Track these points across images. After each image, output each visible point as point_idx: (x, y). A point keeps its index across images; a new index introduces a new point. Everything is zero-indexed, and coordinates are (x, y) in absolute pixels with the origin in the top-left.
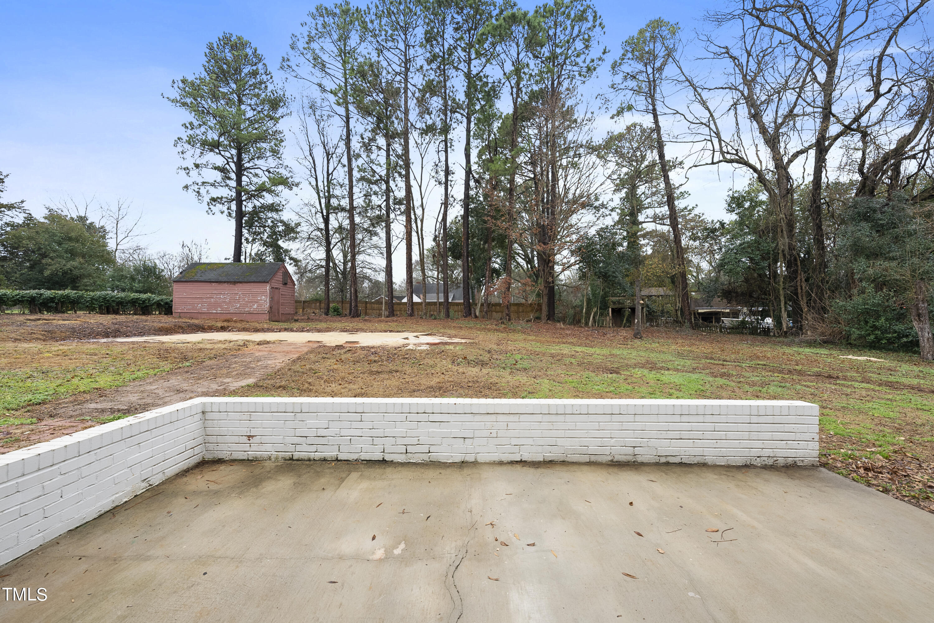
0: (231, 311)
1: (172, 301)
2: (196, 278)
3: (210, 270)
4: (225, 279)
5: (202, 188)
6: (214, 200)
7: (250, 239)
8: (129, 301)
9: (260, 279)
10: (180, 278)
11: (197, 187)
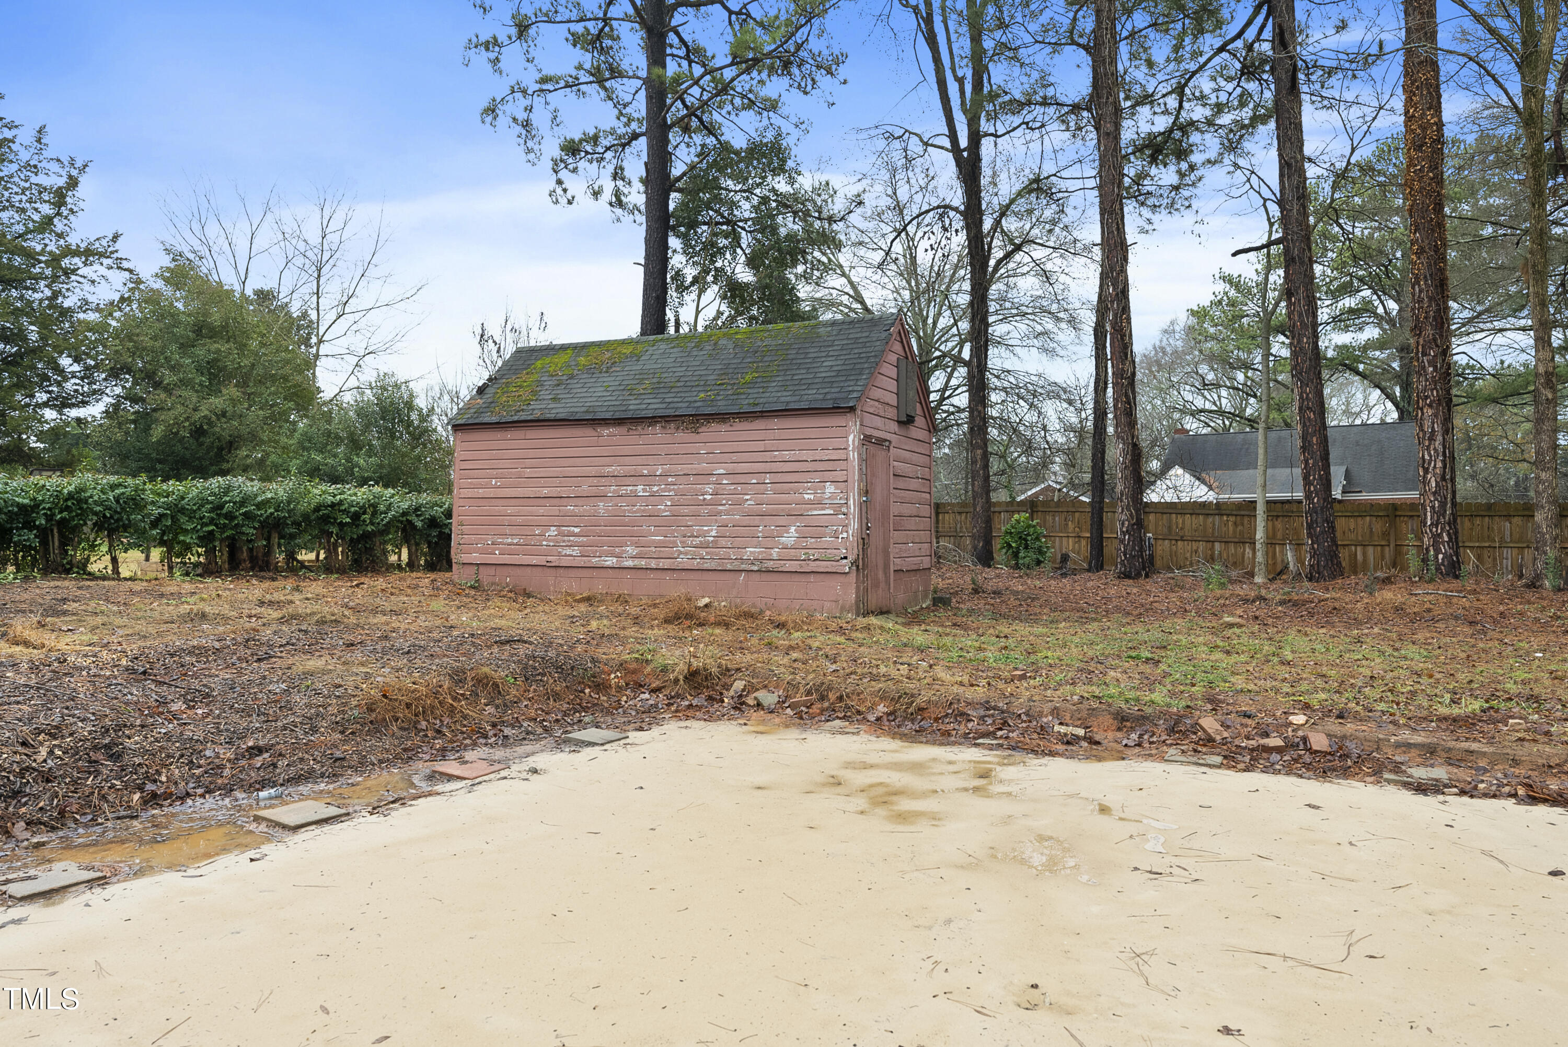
0: (683, 561)
1: (449, 514)
2: (537, 410)
3: (590, 370)
4: (654, 406)
5: (538, 101)
6: (572, 148)
7: (690, 273)
8: (306, 517)
9: (811, 396)
10: (479, 412)
11: (523, 102)
